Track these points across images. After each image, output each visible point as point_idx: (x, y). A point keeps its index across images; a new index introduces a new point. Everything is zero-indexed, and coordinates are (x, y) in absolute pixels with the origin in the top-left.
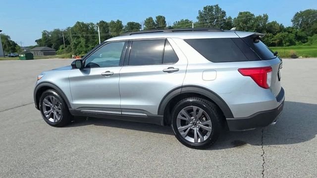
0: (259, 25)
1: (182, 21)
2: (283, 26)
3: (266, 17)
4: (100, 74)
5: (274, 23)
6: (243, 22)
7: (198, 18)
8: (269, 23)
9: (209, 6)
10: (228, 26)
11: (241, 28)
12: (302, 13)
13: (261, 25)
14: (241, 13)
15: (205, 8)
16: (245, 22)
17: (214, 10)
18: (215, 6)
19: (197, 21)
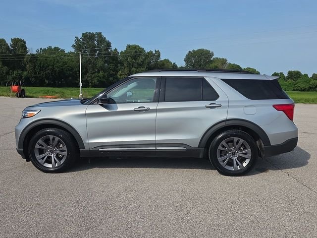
0: (150, 62)
1: (50, 48)
2: (176, 66)
3: (158, 54)
4: (133, 109)
5: (167, 61)
6: (132, 58)
7: (73, 46)
8: (161, 61)
9: (90, 33)
10: (113, 60)
11: (130, 64)
12: (195, 53)
13: (152, 63)
14: (129, 47)
15: (85, 35)
16: (134, 57)
17: (96, 39)
18: (98, 34)
19: (73, 50)
